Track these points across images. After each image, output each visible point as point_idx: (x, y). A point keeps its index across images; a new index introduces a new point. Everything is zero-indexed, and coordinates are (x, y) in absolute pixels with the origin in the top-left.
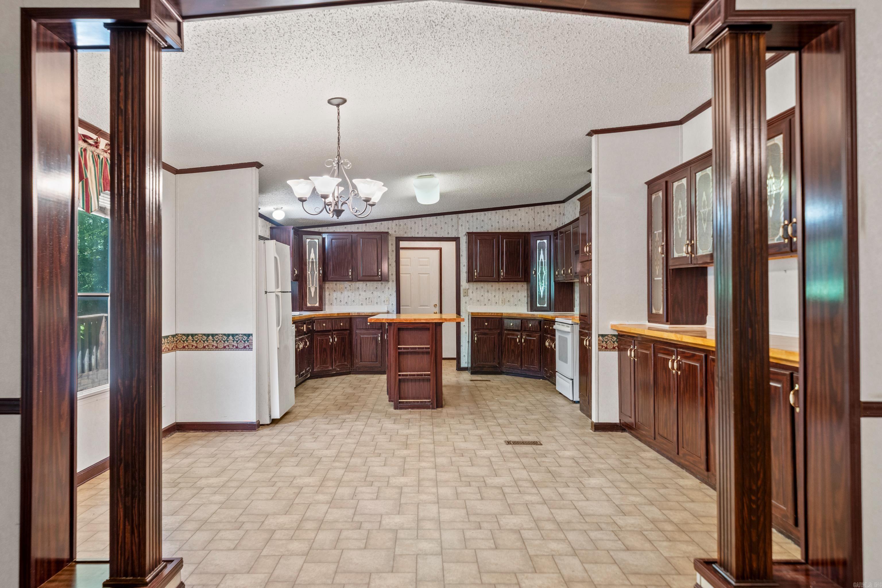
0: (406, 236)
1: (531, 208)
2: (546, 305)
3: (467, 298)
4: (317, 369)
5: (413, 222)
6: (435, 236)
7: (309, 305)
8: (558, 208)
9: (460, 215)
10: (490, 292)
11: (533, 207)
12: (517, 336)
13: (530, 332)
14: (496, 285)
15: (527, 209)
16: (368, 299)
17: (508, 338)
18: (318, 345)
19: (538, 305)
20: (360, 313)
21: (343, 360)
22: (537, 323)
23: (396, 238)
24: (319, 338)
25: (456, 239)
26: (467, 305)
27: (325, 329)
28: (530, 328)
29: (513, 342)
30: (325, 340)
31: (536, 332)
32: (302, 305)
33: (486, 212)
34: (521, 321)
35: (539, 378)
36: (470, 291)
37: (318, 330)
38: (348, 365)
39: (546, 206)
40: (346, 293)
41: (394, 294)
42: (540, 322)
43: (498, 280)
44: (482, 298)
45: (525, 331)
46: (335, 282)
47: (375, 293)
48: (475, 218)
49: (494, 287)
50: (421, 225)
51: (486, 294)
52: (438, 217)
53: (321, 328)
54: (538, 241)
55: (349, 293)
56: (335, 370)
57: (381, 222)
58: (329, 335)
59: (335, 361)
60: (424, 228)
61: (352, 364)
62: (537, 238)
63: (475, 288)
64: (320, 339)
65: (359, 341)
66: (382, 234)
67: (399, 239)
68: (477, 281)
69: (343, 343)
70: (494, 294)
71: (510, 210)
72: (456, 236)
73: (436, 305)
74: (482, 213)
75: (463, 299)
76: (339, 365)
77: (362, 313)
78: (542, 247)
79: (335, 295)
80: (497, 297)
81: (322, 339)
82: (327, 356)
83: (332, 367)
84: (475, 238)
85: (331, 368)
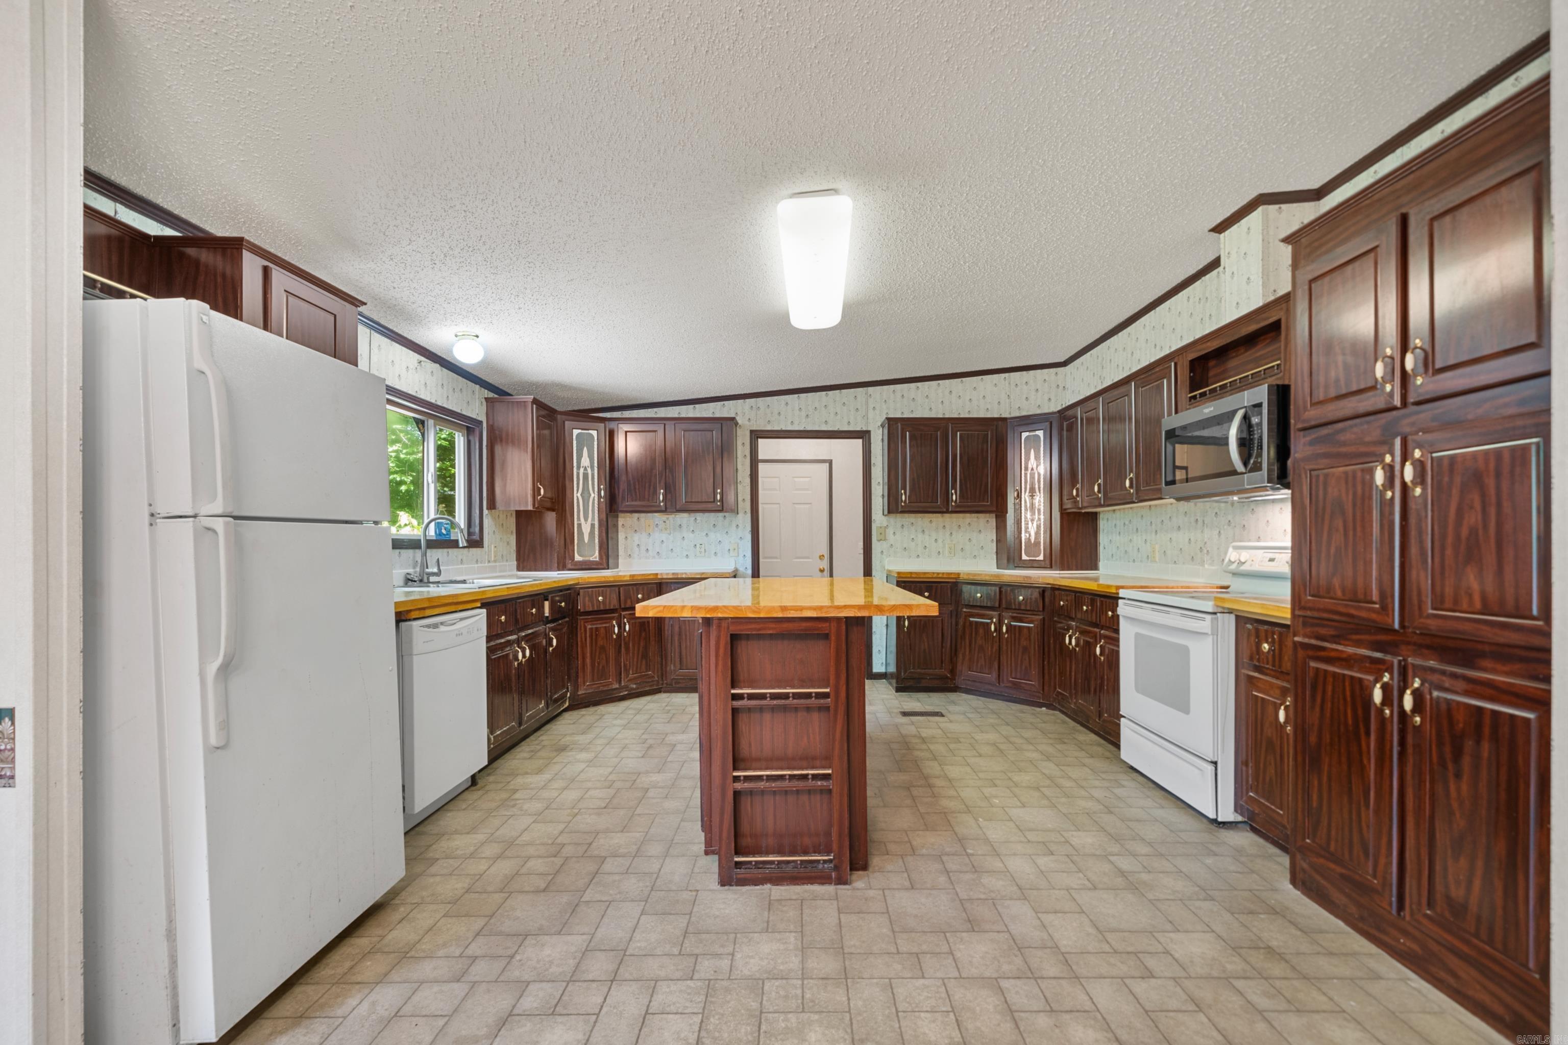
0: (769, 428)
1: (1003, 375)
2: (1041, 558)
3: (884, 545)
4: (586, 689)
5: (783, 403)
6: (824, 428)
7: (577, 558)
8: (1053, 376)
9: (871, 389)
10: (927, 532)
11: (1007, 375)
12: (991, 619)
13: (1020, 612)
14: (938, 519)
15: (995, 377)
16: (698, 546)
17: (971, 622)
18: (588, 639)
19: (1024, 557)
20: (677, 574)
21: (643, 667)
22: (1036, 594)
23: (752, 432)
24: (589, 627)
25: (864, 435)
26: (884, 556)
27: (602, 608)
28: (1020, 603)
29: (981, 631)
30: (602, 631)
31: (1033, 612)
32: (565, 557)
33: (919, 384)
34: (1000, 588)
35: (1040, 705)
36: (890, 531)
37: (587, 609)
38: (653, 677)
39: (1032, 372)
40: (658, 536)
41: (748, 537)
42: (1043, 591)
43: (945, 509)
44: (913, 544)
45: (1008, 608)
46: (636, 515)
47: (712, 535)
48: (899, 395)
49: (934, 524)
50: (797, 408)
51: (920, 535)
52: (830, 393)
53: (593, 606)
54: (1024, 435)
55: (664, 536)
56: (626, 687)
57: (722, 403)
58: (613, 618)
59: (627, 671)
60: (803, 414)
61: (663, 674)
62: (1021, 429)
63: (899, 525)
64: (591, 629)
65: (676, 629)
66: (724, 422)
67: (756, 435)
68: (905, 511)
69: (643, 634)
70: (934, 536)
71: (964, 379)
72: (864, 429)
73: (823, 556)
74: (913, 385)
75: (876, 547)
76: (635, 678)
77: (682, 574)
78: (1033, 442)
79: (636, 537)
80: (940, 541)
81: (596, 628)
82: (607, 662)
83: (620, 682)
84: (902, 429)
85: (617, 686)
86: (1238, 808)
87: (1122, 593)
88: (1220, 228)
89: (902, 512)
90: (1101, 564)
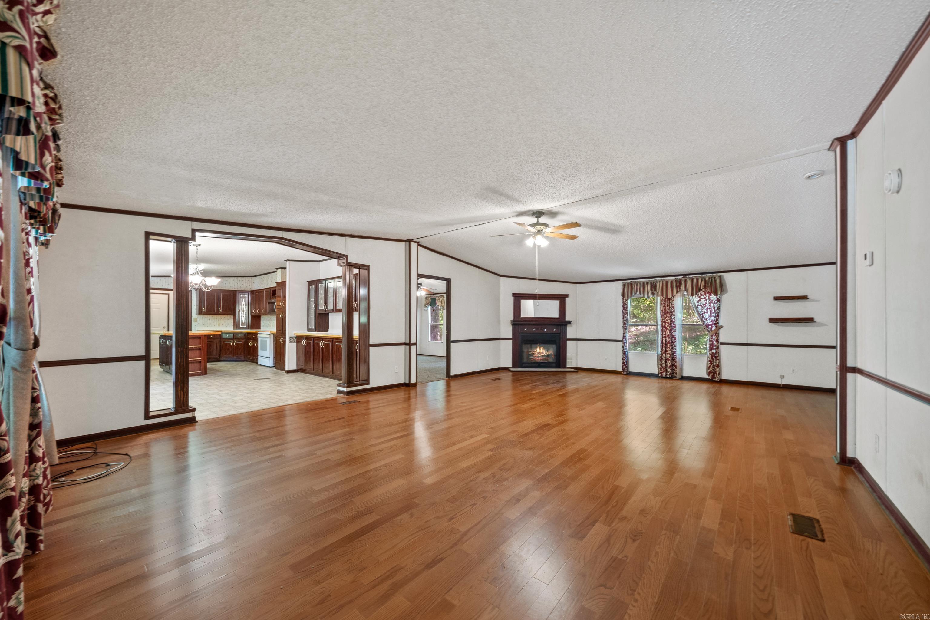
1: (236, 278)
2: (246, 326)
3: (196, 323)
8: (251, 279)
10: (211, 320)
11: (237, 278)
12: (231, 341)
13: (239, 340)
14: (215, 316)
15: (233, 278)
17: (225, 344)
19: (241, 326)
22: (243, 335)
26: (196, 326)
28: (239, 337)
29: (228, 345)
31: (242, 339)
34: (234, 334)
35: (244, 361)
36: (198, 320)
39: (244, 278)
42: (245, 335)
43: (217, 313)
44: (206, 323)
45: (236, 339)
49: (213, 317)
51: (209, 321)
54: (241, 295)
62: (240, 294)
63: (202, 318)
68: (205, 314)
70: (213, 321)
71: (224, 278)
73: (165, 327)
75: (194, 324)
78: (244, 297)
80: (215, 322)
86: (273, 364)
87: (259, 333)
88: (277, 269)
89: (204, 314)
90: (261, 328)
